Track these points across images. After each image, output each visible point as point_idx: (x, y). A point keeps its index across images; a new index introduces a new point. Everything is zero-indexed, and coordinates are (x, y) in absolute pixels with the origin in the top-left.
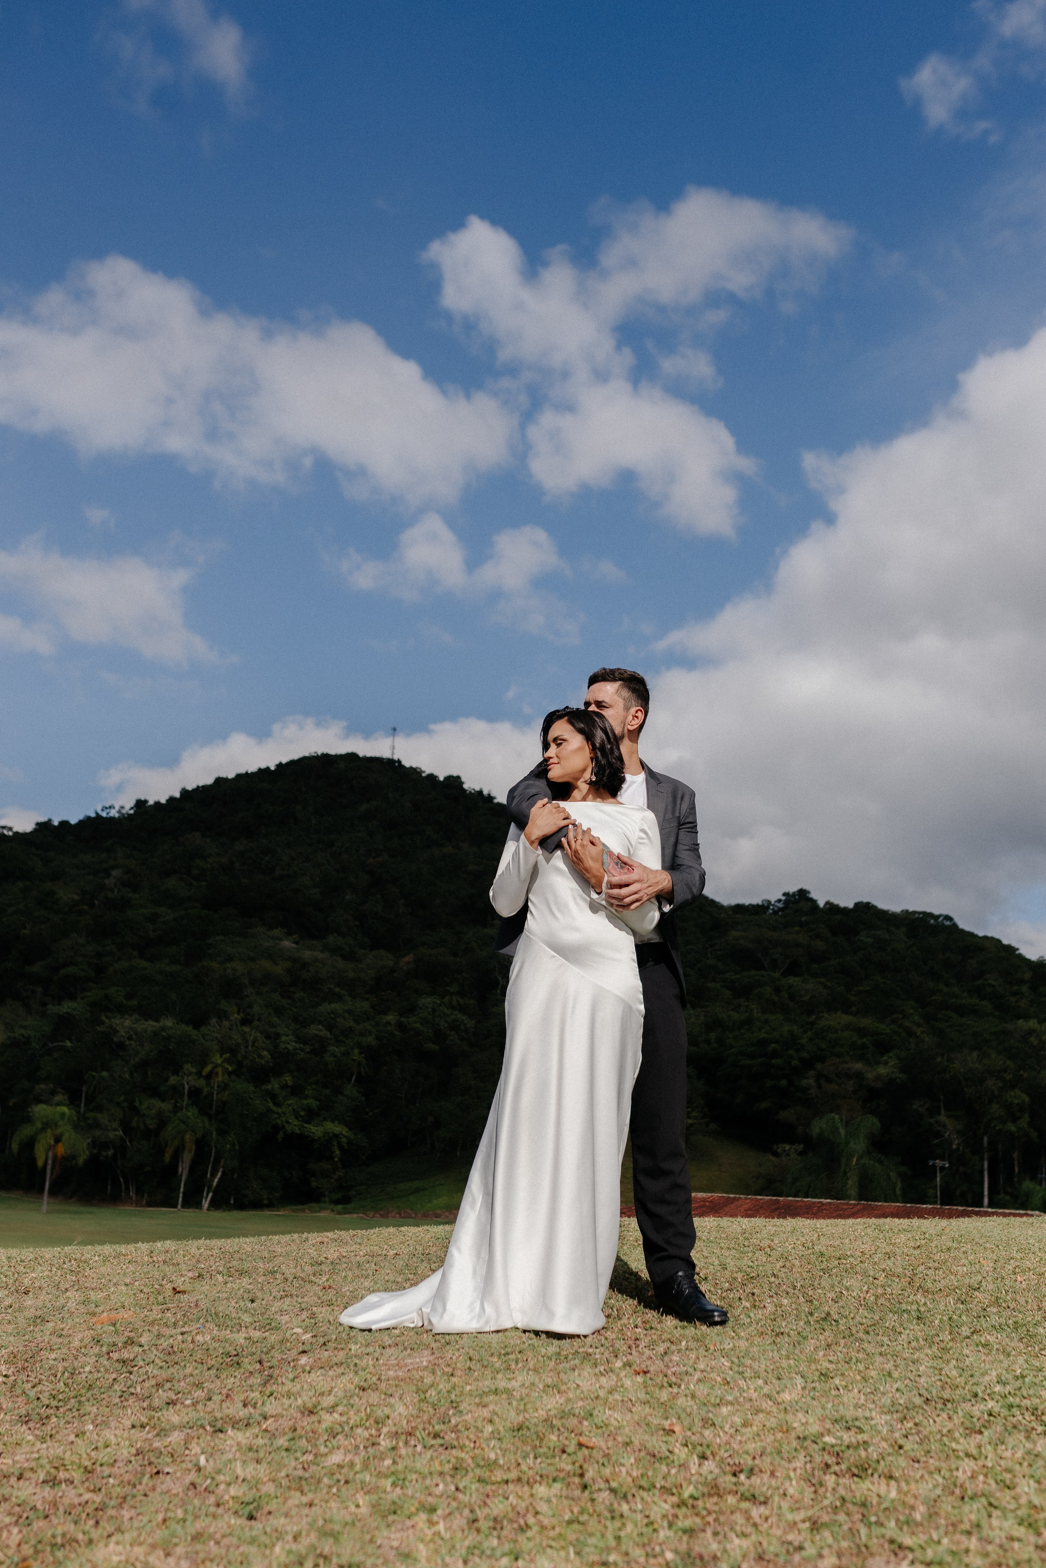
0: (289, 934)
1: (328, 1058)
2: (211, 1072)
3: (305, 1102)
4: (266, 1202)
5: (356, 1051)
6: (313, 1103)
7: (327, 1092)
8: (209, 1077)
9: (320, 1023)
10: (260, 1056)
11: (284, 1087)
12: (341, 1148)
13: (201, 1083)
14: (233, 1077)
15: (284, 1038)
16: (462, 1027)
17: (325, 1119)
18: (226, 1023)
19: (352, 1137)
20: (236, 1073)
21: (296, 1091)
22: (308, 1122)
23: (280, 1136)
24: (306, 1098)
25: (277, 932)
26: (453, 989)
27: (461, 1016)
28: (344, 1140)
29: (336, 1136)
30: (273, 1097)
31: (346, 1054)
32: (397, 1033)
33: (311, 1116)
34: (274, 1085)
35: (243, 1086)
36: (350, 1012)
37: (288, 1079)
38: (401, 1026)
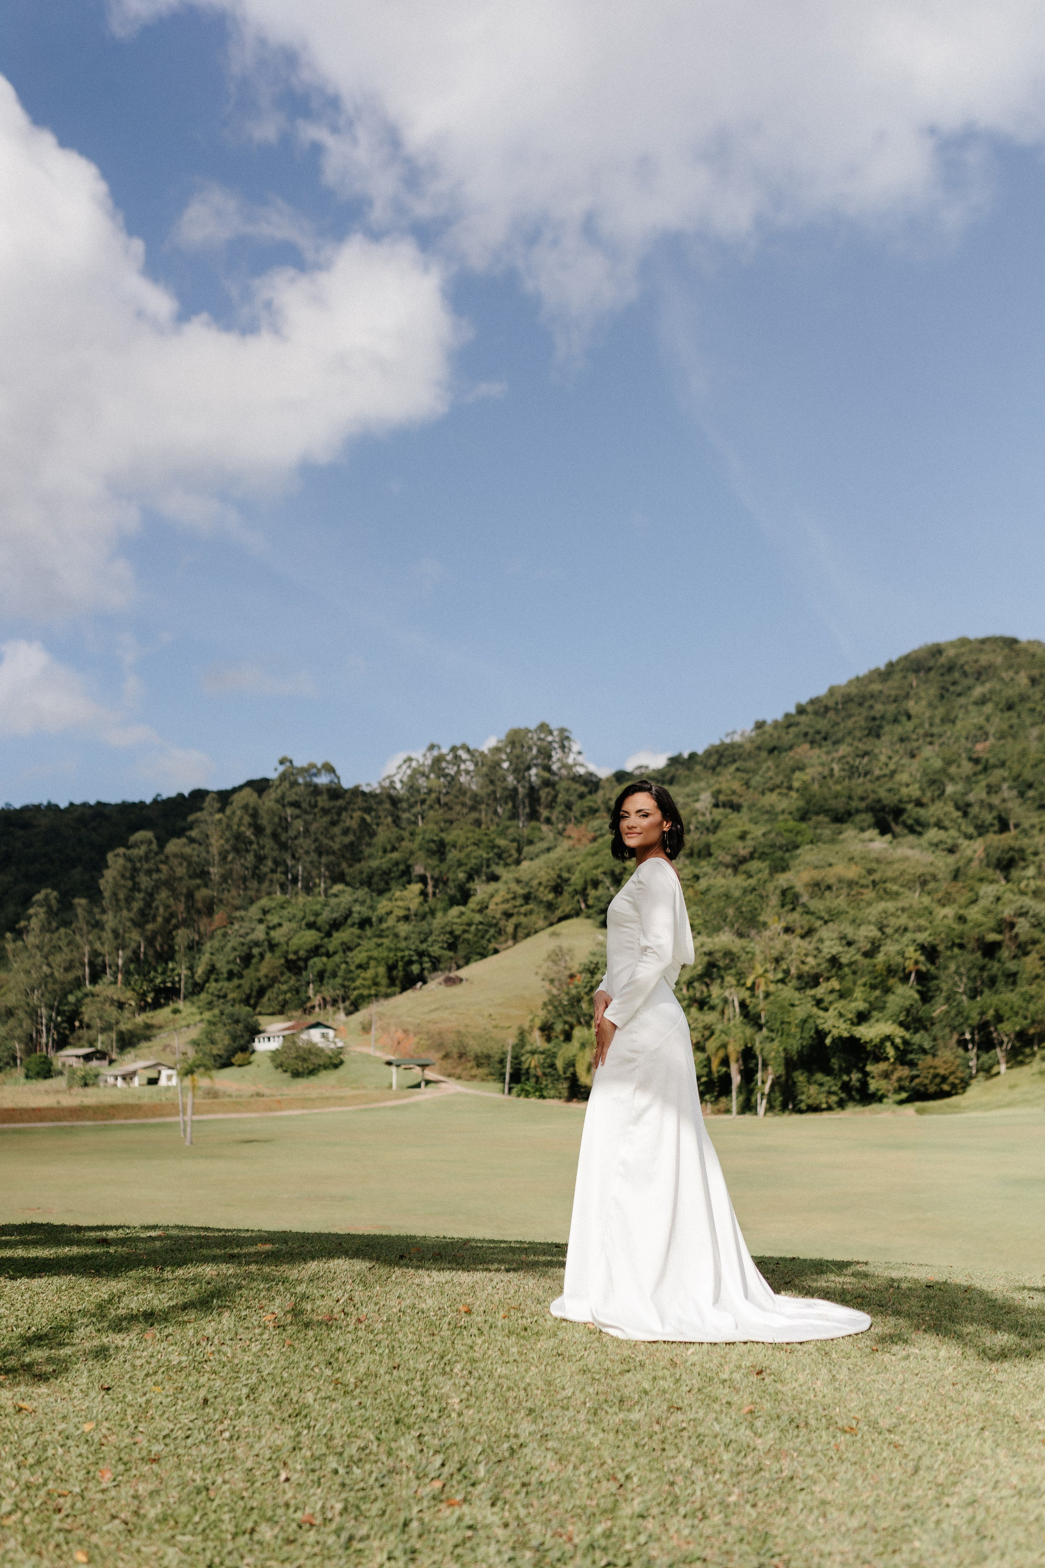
0: (883, 833)
1: (880, 958)
2: (754, 984)
3: (853, 1005)
4: (824, 1106)
5: (912, 949)
6: (862, 1006)
7: (878, 993)
8: (752, 989)
9: (869, 923)
10: (803, 963)
11: (832, 991)
12: (896, 1048)
13: (745, 994)
14: (780, 986)
15: (827, 943)
16: (1031, 913)
17: (877, 1021)
18: (767, 933)
19: (907, 1036)
20: (782, 981)
21: (843, 995)
22: (859, 1024)
23: (828, 1041)
24: (856, 1000)
25: (868, 834)
26: (1031, 871)
27: (1028, 902)
28: (898, 1041)
29: (888, 1038)
30: (819, 1002)
31: (902, 953)
32: (955, 926)
33: (862, 1018)
34: (820, 991)
35: (788, 992)
36: (903, 910)
37: (835, 984)
38: (962, 919)
